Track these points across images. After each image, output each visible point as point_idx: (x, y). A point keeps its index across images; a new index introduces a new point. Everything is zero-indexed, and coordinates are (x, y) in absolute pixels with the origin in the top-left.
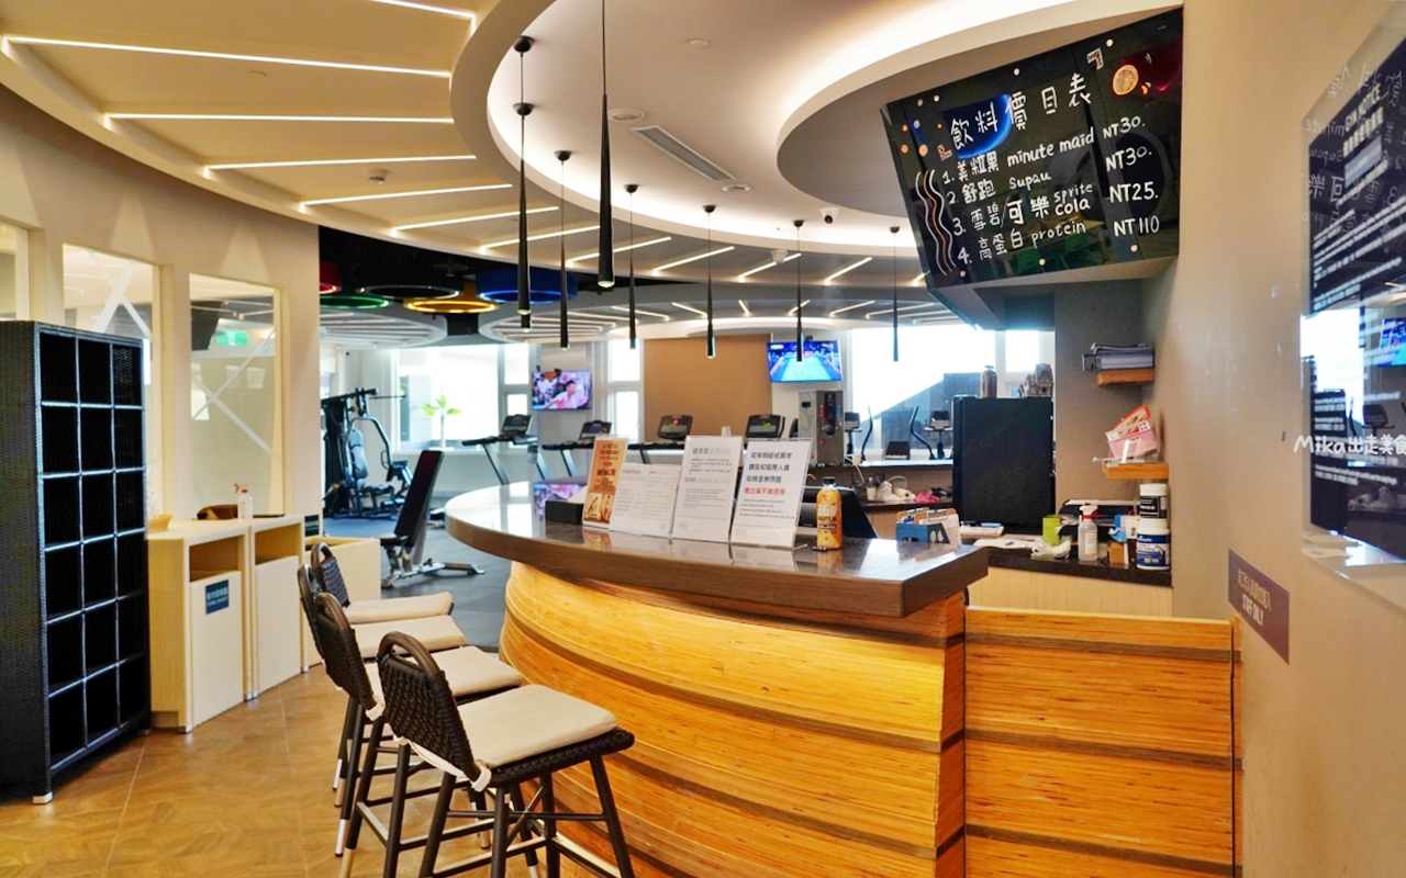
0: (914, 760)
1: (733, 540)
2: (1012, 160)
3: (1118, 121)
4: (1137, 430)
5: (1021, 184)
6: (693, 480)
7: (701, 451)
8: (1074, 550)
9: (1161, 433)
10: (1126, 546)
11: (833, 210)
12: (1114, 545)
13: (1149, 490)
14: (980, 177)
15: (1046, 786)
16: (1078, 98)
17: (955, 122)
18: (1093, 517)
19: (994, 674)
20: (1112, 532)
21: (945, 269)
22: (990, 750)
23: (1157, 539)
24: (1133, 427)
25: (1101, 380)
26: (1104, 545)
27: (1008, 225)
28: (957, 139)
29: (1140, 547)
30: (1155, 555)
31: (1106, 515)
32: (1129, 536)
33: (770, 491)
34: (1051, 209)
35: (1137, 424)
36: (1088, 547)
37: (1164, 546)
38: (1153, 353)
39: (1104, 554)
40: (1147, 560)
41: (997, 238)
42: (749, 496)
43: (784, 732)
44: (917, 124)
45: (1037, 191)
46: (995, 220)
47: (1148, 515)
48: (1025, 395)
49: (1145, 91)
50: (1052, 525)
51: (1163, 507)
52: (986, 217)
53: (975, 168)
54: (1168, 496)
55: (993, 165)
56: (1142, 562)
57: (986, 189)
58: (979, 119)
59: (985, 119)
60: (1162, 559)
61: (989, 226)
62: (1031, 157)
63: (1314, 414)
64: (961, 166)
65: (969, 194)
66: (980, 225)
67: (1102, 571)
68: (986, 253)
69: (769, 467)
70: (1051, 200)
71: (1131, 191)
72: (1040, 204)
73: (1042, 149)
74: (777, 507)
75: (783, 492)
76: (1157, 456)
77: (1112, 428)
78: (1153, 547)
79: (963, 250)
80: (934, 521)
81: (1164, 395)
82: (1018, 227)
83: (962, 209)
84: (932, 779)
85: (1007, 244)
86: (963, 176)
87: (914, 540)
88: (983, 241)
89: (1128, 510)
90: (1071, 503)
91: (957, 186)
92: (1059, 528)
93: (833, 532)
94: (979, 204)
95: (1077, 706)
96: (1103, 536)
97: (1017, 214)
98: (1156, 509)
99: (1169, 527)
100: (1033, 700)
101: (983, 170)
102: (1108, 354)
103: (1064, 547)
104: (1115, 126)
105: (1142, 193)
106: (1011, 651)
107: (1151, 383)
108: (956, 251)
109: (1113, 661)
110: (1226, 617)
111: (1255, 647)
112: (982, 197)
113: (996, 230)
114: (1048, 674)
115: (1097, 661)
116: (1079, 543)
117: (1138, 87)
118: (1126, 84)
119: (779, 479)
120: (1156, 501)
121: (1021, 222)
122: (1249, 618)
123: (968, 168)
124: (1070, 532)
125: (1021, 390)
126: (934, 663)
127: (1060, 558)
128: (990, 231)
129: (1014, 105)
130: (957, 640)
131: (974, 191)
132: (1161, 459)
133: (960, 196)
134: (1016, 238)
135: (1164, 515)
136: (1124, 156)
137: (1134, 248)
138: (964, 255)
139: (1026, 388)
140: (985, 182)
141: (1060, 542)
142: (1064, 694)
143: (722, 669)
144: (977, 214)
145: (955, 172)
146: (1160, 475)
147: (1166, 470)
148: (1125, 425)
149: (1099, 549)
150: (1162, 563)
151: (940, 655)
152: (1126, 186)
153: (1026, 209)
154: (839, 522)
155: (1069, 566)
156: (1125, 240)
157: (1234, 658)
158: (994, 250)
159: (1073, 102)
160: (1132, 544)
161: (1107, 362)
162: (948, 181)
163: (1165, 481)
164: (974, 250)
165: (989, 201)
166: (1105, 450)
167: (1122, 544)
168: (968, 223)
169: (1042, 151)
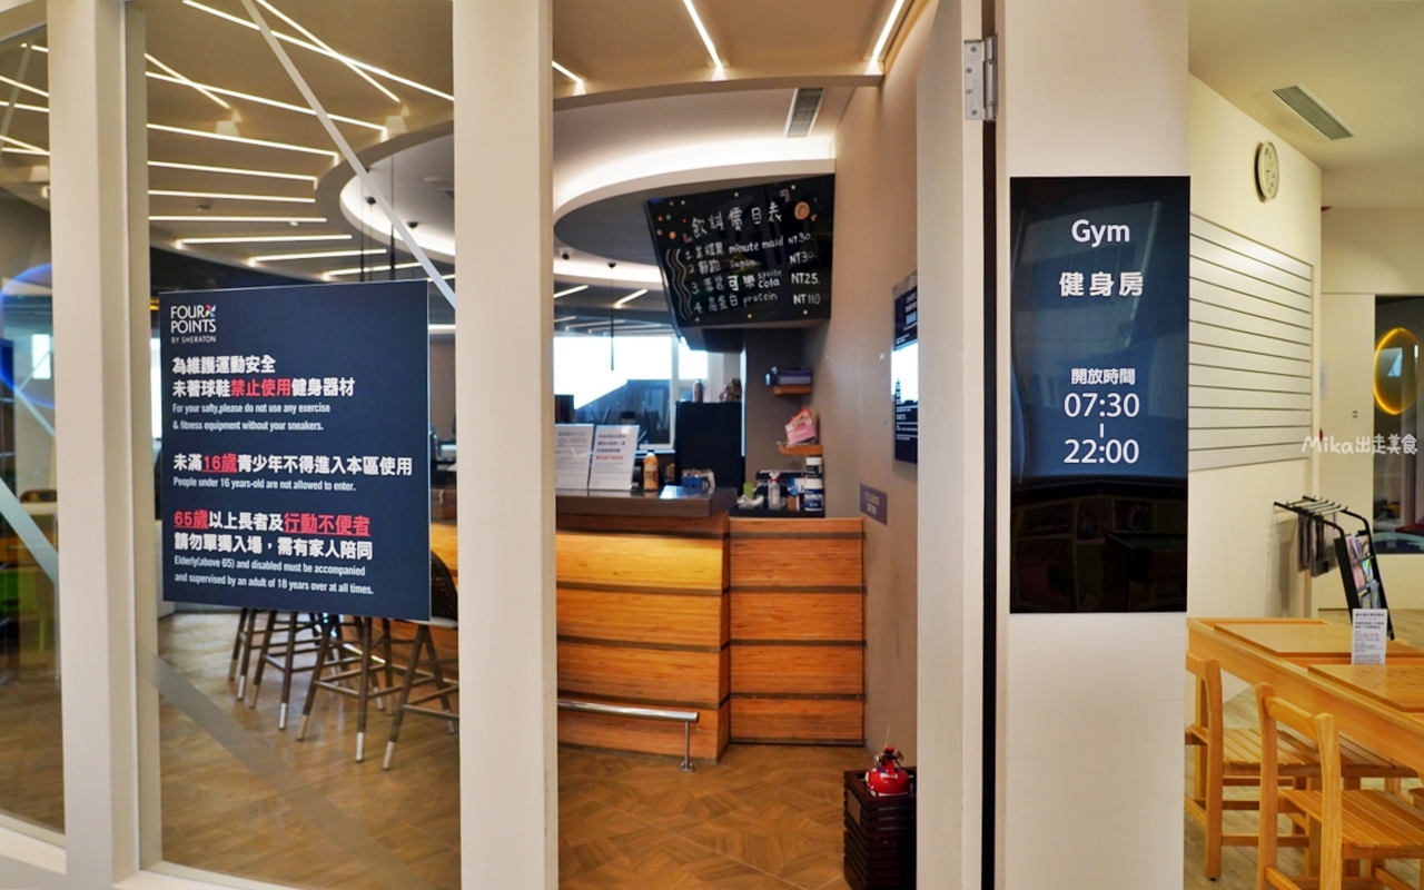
0: (708, 601)
1: (591, 487)
2: (732, 249)
3: (797, 234)
4: (804, 424)
5: (737, 265)
6: (559, 452)
7: (565, 434)
8: (766, 502)
9: (818, 426)
10: (798, 499)
11: (570, 250)
12: (791, 498)
13: (812, 461)
14: (711, 258)
15: (773, 613)
16: (774, 217)
17: (695, 220)
18: (778, 480)
19: (743, 555)
20: (789, 489)
21: (685, 315)
22: (743, 596)
23: (816, 492)
24: (801, 422)
25: (778, 391)
26: (784, 499)
27: (728, 290)
28: (696, 231)
29: (807, 497)
30: (815, 501)
31: (785, 480)
32: (800, 490)
33: (614, 458)
34: (756, 283)
35: (804, 420)
36: (775, 499)
37: (820, 496)
38: (811, 374)
39: (784, 504)
40: (811, 505)
41: (721, 298)
42: (599, 461)
43: (628, 596)
44: (669, 217)
45: (748, 272)
46: (720, 286)
47: (811, 476)
48: (724, 400)
49: (813, 219)
50: (749, 488)
51: (820, 471)
52: (714, 284)
53: (707, 252)
54: (823, 465)
55: (720, 251)
56: (808, 506)
57: (714, 266)
58: (711, 220)
59: (715, 222)
60: (819, 504)
61: (715, 290)
62: (744, 248)
63: (897, 413)
64: (698, 249)
65: (703, 267)
66: (711, 289)
67: (784, 512)
68: (713, 307)
69: (611, 443)
70: (756, 277)
71: (805, 277)
72: (749, 280)
73: (751, 245)
74: (618, 466)
75: (622, 458)
76: (815, 440)
77: (788, 422)
78: (814, 497)
79: (698, 304)
80: (704, 475)
81: (819, 401)
82: (735, 293)
83: (698, 277)
84: (717, 611)
85: (728, 303)
86: (699, 256)
87: (693, 486)
88: (712, 299)
89: (799, 475)
90: (762, 472)
91: (695, 261)
92: (755, 490)
93: (654, 480)
94: (709, 275)
95: (789, 568)
96: (784, 493)
97: (734, 282)
98: (817, 472)
99: (823, 483)
100: (766, 567)
101: (713, 254)
102: (785, 375)
103: (760, 500)
104: (795, 237)
105: (811, 279)
106: (755, 541)
107: (809, 394)
108: (693, 305)
109: (806, 543)
110: (860, 516)
111: (873, 525)
112: (712, 271)
113: (720, 293)
114: (773, 553)
115: (798, 543)
116: (769, 497)
117: (809, 217)
118: (803, 213)
119: (619, 450)
120: (816, 468)
121: (736, 289)
122: (870, 514)
123: (703, 251)
124: (763, 491)
125: (721, 397)
126: (717, 547)
127: (757, 508)
128: (716, 293)
129: (735, 214)
130: (727, 536)
131: (706, 267)
132: (818, 442)
133: (697, 268)
134: (734, 300)
135: (821, 476)
136: (801, 256)
137: (805, 312)
138: (698, 307)
139: (725, 396)
140: (714, 261)
141: (755, 498)
142: (781, 562)
143: (585, 566)
144: (708, 281)
145: (693, 253)
146: (819, 452)
147: (821, 449)
148: (795, 420)
149: (781, 501)
150: (820, 506)
151: (720, 543)
152: (802, 274)
153: (740, 281)
154: (657, 475)
155: (763, 511)
156: (801, 307)
157: (863, 536)
158: (719, 306)
159: (771, 219)
160: (801, 496)
161: (783, 380)
162: (689, 258)
163: (820, 456)
164: (705, 305)
165: (716, 274)
166: (784, 437)
167: (795, 496)
168: (702, 287)
169: (751, 247)
